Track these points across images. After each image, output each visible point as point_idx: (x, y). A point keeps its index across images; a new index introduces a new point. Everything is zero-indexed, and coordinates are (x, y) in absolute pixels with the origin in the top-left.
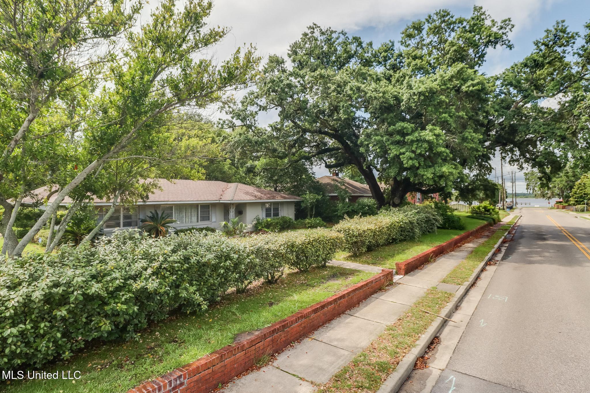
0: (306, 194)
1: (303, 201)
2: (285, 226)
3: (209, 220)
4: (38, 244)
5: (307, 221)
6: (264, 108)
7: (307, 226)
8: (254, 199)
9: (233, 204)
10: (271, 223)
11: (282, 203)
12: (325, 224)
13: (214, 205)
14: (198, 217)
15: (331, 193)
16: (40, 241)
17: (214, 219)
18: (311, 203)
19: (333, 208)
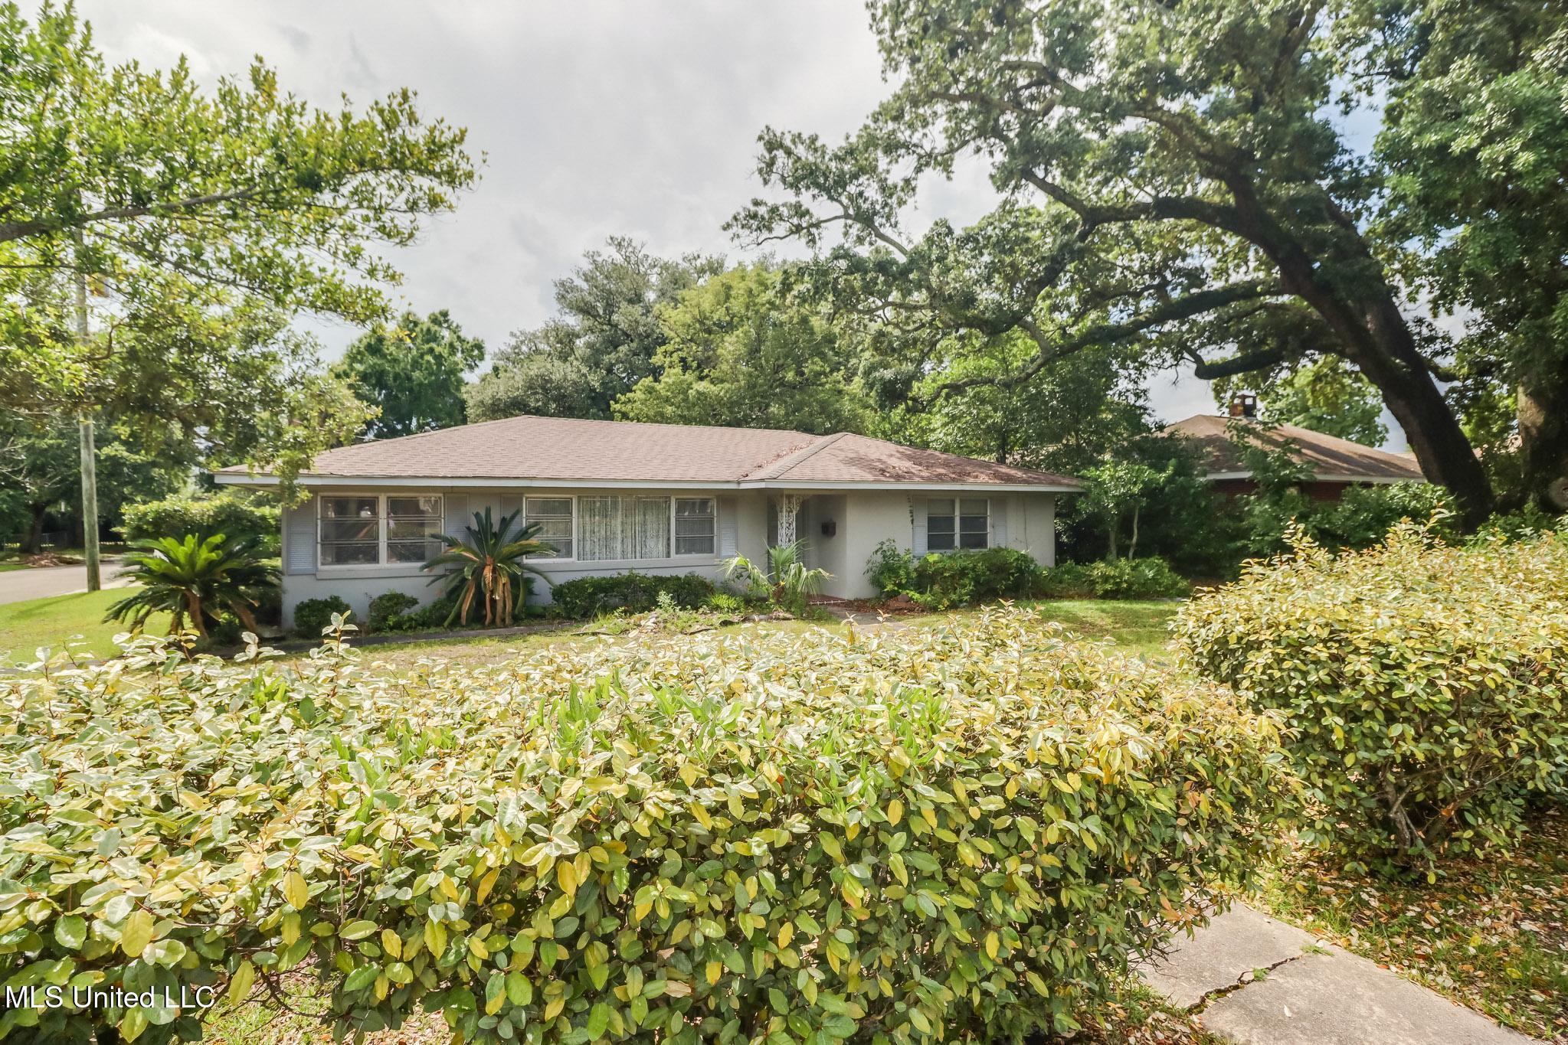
0: (1098, 464)
1: (1084, 494)
2: (1001, 586)
3: (712, 551)
5: (1099, 568)
6: (944, 162)
7: (1099, 589)
8: (870, 477)
9: (789, 495)
10: (939, 572)
11: (1000, 500)
12: (1183, 584)
13: (730, 500)
14: (668, 540)
15: (1218, 471)
17: (728, 550)
18: (1120, 501)
19: (1226, 523)
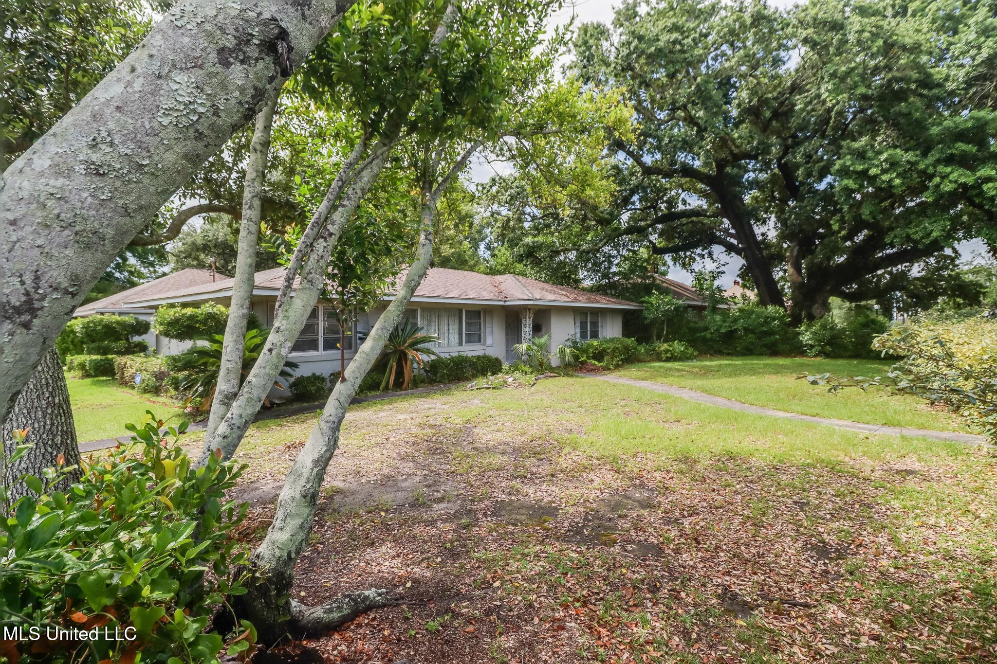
1: (645, 310)
3: (480, 341)
4: (133, 388)
11: (604, 313)
12: (696, 353)
14: (460, 334)
16: (138, 379)
17: (489, 341)
